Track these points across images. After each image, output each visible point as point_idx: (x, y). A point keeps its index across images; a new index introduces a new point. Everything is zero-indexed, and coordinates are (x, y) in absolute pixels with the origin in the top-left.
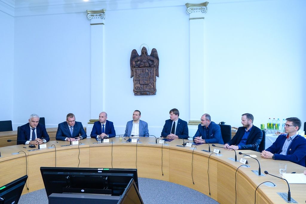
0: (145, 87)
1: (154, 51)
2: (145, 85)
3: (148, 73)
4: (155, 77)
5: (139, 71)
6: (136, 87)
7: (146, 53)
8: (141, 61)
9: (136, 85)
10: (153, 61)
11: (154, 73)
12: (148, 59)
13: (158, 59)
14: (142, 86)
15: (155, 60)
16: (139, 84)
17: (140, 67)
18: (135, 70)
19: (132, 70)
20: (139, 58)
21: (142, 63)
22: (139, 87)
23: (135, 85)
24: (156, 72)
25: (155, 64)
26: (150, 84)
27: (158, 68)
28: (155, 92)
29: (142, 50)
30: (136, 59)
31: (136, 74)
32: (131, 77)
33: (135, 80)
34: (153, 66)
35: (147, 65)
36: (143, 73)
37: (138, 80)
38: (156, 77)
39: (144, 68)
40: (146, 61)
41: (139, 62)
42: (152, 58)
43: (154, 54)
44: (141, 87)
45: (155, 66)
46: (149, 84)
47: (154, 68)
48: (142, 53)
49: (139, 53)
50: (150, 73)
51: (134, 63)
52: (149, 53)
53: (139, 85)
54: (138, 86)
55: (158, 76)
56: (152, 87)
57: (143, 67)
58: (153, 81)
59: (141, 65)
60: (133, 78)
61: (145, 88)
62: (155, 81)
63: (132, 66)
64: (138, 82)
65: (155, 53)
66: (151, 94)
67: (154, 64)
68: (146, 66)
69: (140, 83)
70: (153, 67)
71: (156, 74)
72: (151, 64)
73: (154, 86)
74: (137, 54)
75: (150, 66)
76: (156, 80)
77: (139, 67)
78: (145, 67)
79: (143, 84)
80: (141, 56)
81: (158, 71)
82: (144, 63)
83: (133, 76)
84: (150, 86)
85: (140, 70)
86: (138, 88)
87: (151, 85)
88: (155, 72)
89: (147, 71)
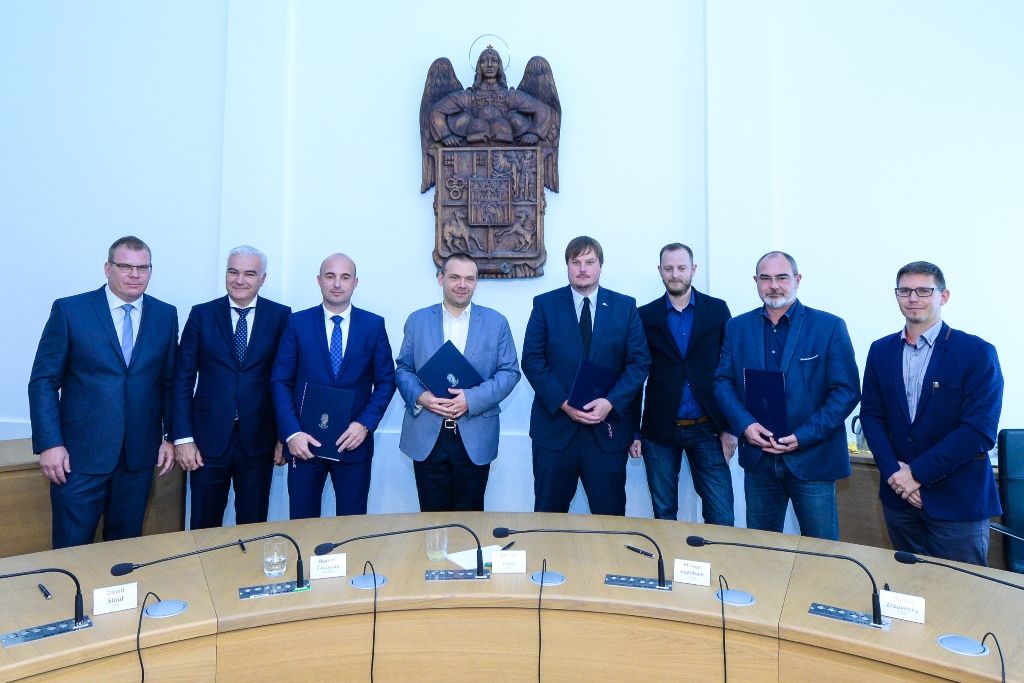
0: (491, 236)
1: (538, 70)
2: (491, 231)
3: (506, 171)
4: (542, 194)
5: (464, 162)
6: (449, 239)
7: (500, 77)
8: (475, 113)
9: (448, 229)
10: (530, 116)
11: (535, 173)
12: (508, 105)
13: (554, 104)
14: (478, 234)
15: (543, 111)
16: (462, 226)
17: (470, 144)
18: (444, 157)
19: (429, 158)
20: (465, 100)
21: (480, 124)
22: (462, 238)
23: (440, 226)
24: (546, 168)
25: (541, 130)
26: (517, 227)
27: (556, 148)
28: (543, 264)
29: (481, 61)
30: (448, 105)
31: (448, 173)
32: (425, 190)
33: (444, 206)
34: (531, 138)
35: (504, 132)
36: (482, 171)
37: (458, 203)
38: (547, 192)
39: (490, 149)
40: (497, 113)
41: (462, 120)
42: (528, 103)
43: (536, 85)
44: (470, 238)
45: (540, 139)
46: (511, 225)
47: (538, 148)
48: (481, 76)
49: (466, 76)
50: (519, 171)
51: (439, 122)
52: (514, 78)
53: (462, 230)
54: (458, 234)
55: (555, 189)
56: (528, 237)
57: (482, 141)
58: (530, 211)
59: (476, 132)
60: (432, 192)
61: (492, 245)
62: (542, 213)
63: (430, 137)
64: (459, 215)
65: (541, 79)
66: (520, 274)
67: (539, 132)
68: (501, 136)
69: (466, 219)
70: (535, 144)
71: (546, 176)
72: (524, 129)
73: (535, 234)
74: (453, 80)
75: (517, 140)
76: (545, 206)
77: (464, 141)
78: (492, 140)
79: (480, 222)
80: (474, 89)
81: (556, 164)
82: (490, 122)
83: (433, 184)
84: (516, 233)
85: (468, 156)
86: (457, 243)
87: (522, 231)
88: (540, 168)
89: (502, 161)
